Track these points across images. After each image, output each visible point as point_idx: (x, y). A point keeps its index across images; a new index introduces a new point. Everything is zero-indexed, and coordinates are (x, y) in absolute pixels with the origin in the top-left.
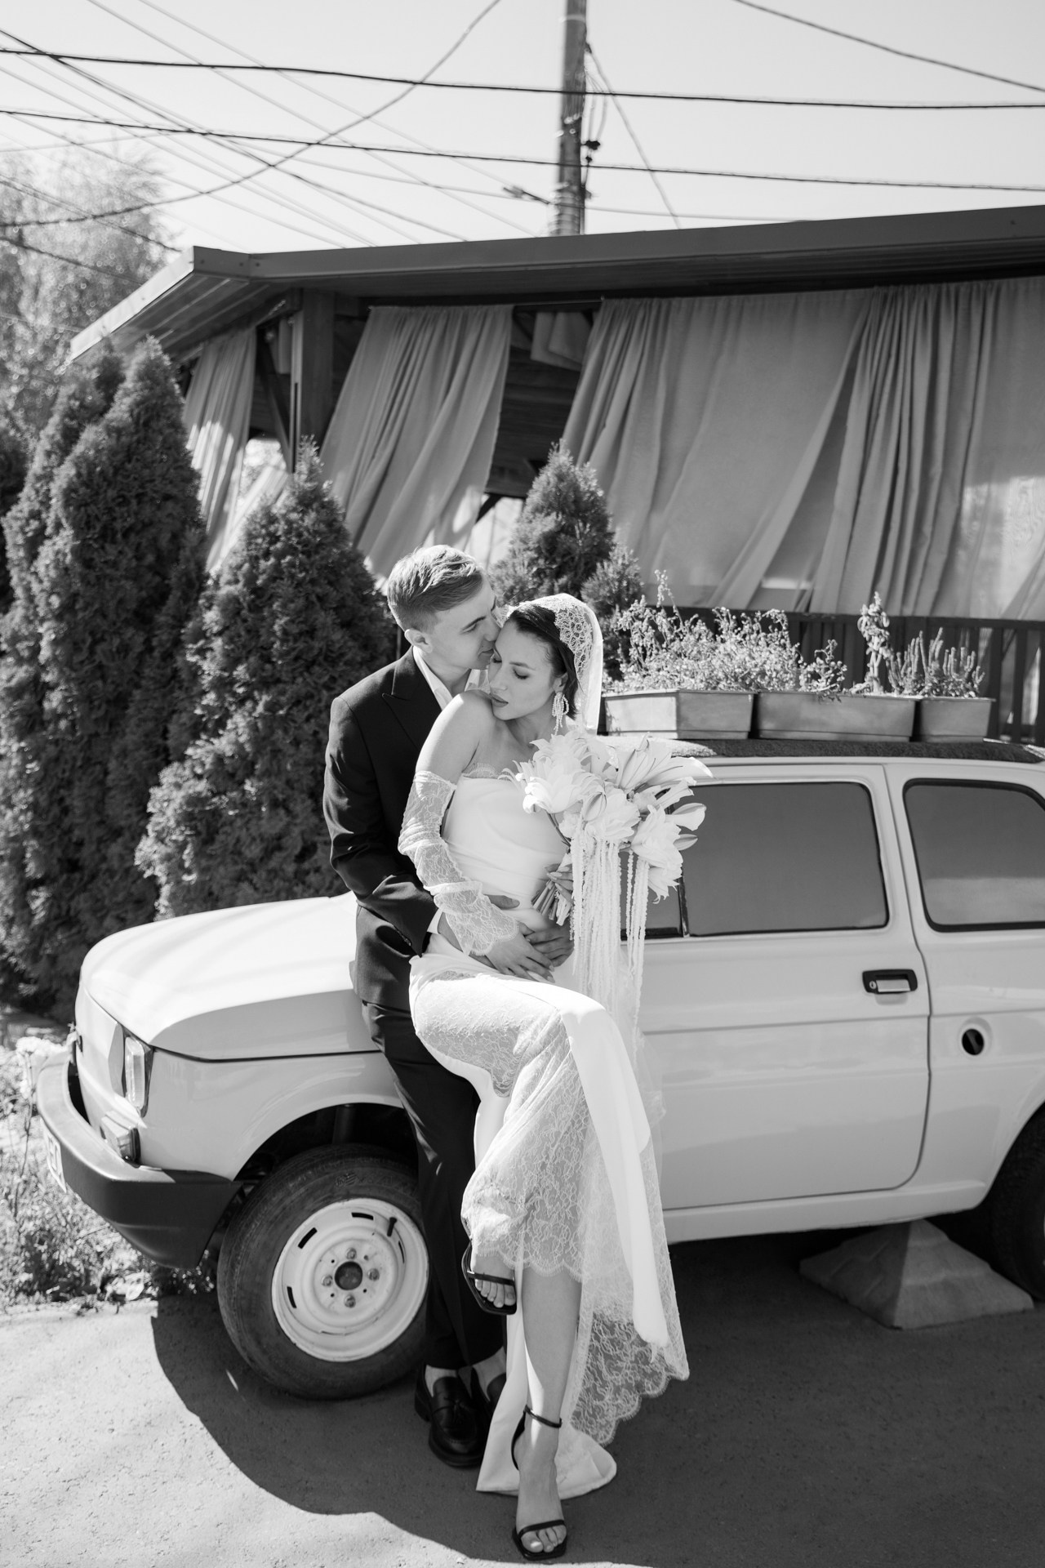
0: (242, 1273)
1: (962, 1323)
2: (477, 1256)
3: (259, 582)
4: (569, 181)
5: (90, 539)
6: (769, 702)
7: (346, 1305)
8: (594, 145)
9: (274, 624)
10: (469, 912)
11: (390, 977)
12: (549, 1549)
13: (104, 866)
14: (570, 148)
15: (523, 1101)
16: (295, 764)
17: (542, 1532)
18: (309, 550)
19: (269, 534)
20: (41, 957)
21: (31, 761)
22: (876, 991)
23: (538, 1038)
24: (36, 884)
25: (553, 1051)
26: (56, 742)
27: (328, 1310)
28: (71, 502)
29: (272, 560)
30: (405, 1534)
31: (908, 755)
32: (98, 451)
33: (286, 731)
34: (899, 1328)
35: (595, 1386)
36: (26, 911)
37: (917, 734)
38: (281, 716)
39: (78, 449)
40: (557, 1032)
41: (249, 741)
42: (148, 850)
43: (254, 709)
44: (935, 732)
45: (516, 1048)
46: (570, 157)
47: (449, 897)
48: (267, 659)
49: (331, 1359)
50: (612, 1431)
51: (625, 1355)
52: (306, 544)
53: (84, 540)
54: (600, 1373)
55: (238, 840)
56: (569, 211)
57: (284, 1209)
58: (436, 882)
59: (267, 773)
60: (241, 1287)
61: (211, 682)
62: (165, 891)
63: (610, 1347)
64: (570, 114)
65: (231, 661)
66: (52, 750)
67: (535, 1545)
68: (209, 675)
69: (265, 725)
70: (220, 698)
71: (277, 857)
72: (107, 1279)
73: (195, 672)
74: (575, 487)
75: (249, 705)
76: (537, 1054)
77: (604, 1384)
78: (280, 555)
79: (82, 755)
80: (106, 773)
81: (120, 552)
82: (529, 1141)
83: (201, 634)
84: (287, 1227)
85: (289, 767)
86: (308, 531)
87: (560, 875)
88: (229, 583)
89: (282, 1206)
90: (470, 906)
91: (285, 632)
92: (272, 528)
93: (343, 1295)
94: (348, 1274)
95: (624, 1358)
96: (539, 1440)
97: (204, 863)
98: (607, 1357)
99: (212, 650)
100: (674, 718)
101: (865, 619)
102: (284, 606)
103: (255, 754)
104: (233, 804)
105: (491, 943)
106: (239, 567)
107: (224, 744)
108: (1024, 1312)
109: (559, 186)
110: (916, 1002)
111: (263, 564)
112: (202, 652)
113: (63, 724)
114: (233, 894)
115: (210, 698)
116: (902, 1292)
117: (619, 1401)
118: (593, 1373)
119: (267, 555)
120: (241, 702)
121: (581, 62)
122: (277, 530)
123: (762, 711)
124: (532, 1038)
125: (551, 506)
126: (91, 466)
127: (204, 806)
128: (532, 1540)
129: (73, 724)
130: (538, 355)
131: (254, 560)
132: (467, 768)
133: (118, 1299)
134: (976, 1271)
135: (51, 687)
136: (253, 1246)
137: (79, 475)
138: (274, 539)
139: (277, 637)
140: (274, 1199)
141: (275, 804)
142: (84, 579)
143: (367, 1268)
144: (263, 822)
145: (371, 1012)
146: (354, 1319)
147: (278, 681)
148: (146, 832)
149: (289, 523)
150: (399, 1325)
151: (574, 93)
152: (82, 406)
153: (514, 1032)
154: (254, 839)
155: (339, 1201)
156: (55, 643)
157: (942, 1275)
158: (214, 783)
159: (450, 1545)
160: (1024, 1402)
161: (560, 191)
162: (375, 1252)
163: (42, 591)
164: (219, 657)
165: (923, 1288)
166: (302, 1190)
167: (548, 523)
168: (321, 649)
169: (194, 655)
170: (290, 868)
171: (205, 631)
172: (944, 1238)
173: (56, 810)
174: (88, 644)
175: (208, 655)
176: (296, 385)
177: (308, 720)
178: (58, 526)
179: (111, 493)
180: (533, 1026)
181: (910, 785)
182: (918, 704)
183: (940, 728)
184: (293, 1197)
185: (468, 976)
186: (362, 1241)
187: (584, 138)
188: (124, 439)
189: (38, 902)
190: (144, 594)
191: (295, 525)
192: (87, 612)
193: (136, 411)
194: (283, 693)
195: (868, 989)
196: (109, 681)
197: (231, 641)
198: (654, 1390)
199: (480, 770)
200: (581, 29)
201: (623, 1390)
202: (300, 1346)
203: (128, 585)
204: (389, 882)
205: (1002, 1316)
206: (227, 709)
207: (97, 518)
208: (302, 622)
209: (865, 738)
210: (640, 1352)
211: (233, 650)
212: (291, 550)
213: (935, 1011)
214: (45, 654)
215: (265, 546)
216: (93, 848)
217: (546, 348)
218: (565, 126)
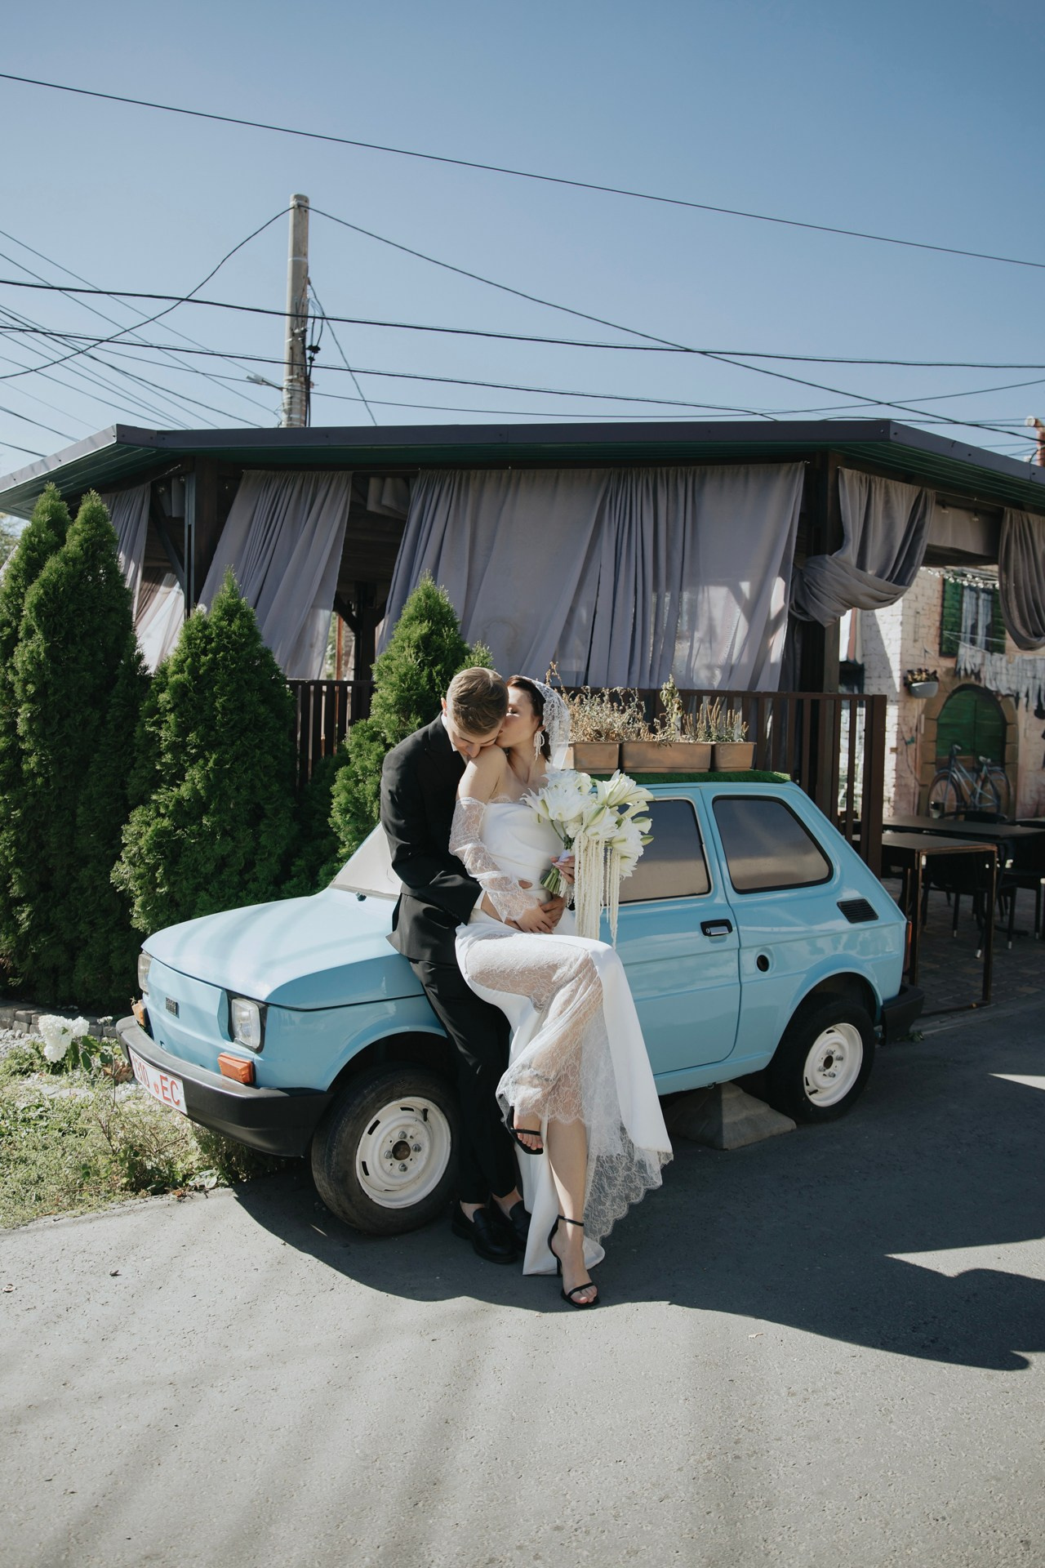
0: (338, 1154)
1: (760, 1142)
2: (519, 1118)
3: (201, 672)
4: (298, 374)
5: (57, 641)
6: (628, 749)
7: (401, 1170)
8: (315, 349)
9: (215, 702)
10: (508, 890)
11: (436, 942)
12: (591, 1300)
13: (74, 885)
14: (298, 351)
15: (561, 1012)
16: (236, 804)
17: (583, 1291)
18: (238, 648)
19: (204, 636)
20: (27, 956)
21: (14, 810)
22: (710, 935)
23: (572, 971)
24: (18, 901)
25: (584, 977)
26: (34, 795)
27: (389, 1174)
28: (41, 614)
29: (210, 656)
30: (493, 1306)
31: (714, 781)
32: (60, 576)
33: (231, 780)
34: (726, 1149)
35: (600, 1197)
36: (11, 923)
37: (713, 766)
38: (226, 769)
39: (44, 574)
40: (587, 965)
41: (203, 788)
42: (123, 872)
43: (206, 764)
44: (723, 766)
45: (554, 978)
46: (298, 359)
47: (493, 881)
48: (212, 728)
49: (394, 1208)
50: (610, 1227)
51: (619, 1176)
52: (234, 643)
53: (52, 642)
54: (603, 1188)
55: (196, 860)
56: (298, 395)
57: (363, 1108)
58: (482, 870)
59: (217, 811)
60: (337, 1164)
61: (167, 746)
62: (138, 901)
63: (610, 1172)
64: (298, 327)
65: (183, 730)
66: (30, 800)
67: (583, 1299)
68: (165, 740)
69: (215, 777)
70: (175, 757)
71: (227, 871)
72: (186, 1177)
73: (153, 739)
74: (437, 602)
75: (201, 762)
76: (573, 979)
77: (606, 1196)
78: (216, 652)
79: (55, 803)
80: (74, 815)
81: (80, 651)
82: (564, 1037)
83: (155, 710)
84: (365, 1120)
85: (232, 806)
86: (235, 633)
87: (562, 864)
88: (176, 673)
89: (361, 1107)
90: (508, 887)
91: (223, 707)
92: (207, 633)
93: (397, 1164)
94: (400, 1150)
95: (618, 1178)
96: (573, 1235)
97: (172, 878)
98: (609, 1178)
99: (166, 721)
100: (572, 761)
101: (665, 692)
102: (222, 688)
103: (207, 797)
104: (192, 835)
105: (523, 912)
106: (184, 661)
107: (184, 791)
108: (792, 1131)
109: (291, 377)
110: (731, 939)
111: (203, 659)
112: (158, 724)
113: (39, 781)
114: (194, 900)
115: (168, 758)
116: (724, 1128)
117: (615, 1207)
118: (598, 1189)
119: (205, 652)
120: (193, 760)
121: (304, 290)
122: (211, 634)
123: (625, 754)
124: (569, 970)
125: (422, 615)
126: (55, 587)
127: (169, 837)
128: (580, 1297)
129: (47, 782)
130: (372, 507)
131: (195, 657)
132: (493, 797)
133: (201, 1189)
134: (762, 1110)
135: (29, 753)
136: (344, 1135)
137: (46, 593)
138: (209, 640)
139: (219, 712)
140: (355, 1102)
141: (225, 833)
142: (54, 672)
143: (411, 1144)
144: (216, 847)
145: (424, 967)
146: (405, 1180)
147: (220, 744)
148: (120, 859)
149: (221, 629)
150: (434, 1179)
151: (299, 315)
152: (39, 542)
153: (554, 968)
154: (209, 859)
155: (395, 1100)
156: (30, 720)
157: (744, 1114)
158: (174, 820)
159: (526, 1307)
160: (819, 1181)
161: (291, 381)
162: (417, 1133)
163: (19, 681)
164: (173, 728)
165: (735, 1123)
166: (373, 1094)
167: (423, 629)
168: (250, 720)
169: (151, 726)
170: (236, 879)
171: (160, 708)
172: (741, 1091)
173: (33, 845)
174: (56, 720)
175: (163, 726)
176: (190, 526)
177: (246, 771)
178: (30, 633)
179: (72, 607)
180: (568, 963)
181: (716, 799)
182: (713, 747)
183: (726, 763)
184: (368, 1100)
185: (506, 936)
186: (408, 1126)
187: (308, 344)
188: (78, 566)
189: (24, 915)
190: (98, 682)
191: (225, 630)
192: (57, 697)
193: (85, 546)
194: (226, 752)
195: (705, 934)
196: (74, 747)
197: (181, 715)
198: (637, 1199)
199: (502, 797)
200: (304, 267)
201: (618, 1200)
202: (375, 1200)
203: (87, 675)
204: (442, 875)
205: (781, 1135)
206: (182, 765)
207: (61, 625)
208: (235, 700)
209: (684, 771)
210: (628, 1175)
211: (183, 722)
212: (225, 648)
213: (743, 945)
214: (22, 728)
215: (203, 645)
216: (64, 872)
217: (379, 502)
218: (293, 335)
